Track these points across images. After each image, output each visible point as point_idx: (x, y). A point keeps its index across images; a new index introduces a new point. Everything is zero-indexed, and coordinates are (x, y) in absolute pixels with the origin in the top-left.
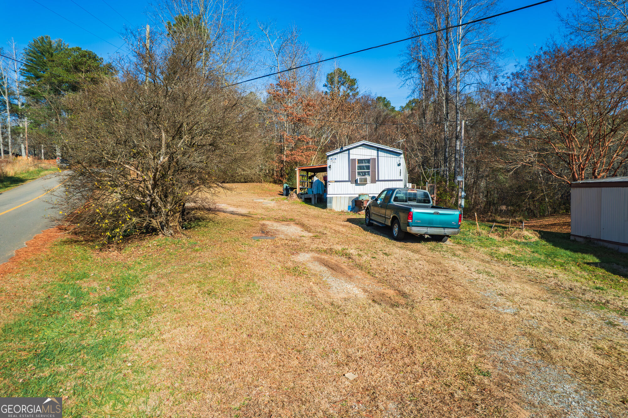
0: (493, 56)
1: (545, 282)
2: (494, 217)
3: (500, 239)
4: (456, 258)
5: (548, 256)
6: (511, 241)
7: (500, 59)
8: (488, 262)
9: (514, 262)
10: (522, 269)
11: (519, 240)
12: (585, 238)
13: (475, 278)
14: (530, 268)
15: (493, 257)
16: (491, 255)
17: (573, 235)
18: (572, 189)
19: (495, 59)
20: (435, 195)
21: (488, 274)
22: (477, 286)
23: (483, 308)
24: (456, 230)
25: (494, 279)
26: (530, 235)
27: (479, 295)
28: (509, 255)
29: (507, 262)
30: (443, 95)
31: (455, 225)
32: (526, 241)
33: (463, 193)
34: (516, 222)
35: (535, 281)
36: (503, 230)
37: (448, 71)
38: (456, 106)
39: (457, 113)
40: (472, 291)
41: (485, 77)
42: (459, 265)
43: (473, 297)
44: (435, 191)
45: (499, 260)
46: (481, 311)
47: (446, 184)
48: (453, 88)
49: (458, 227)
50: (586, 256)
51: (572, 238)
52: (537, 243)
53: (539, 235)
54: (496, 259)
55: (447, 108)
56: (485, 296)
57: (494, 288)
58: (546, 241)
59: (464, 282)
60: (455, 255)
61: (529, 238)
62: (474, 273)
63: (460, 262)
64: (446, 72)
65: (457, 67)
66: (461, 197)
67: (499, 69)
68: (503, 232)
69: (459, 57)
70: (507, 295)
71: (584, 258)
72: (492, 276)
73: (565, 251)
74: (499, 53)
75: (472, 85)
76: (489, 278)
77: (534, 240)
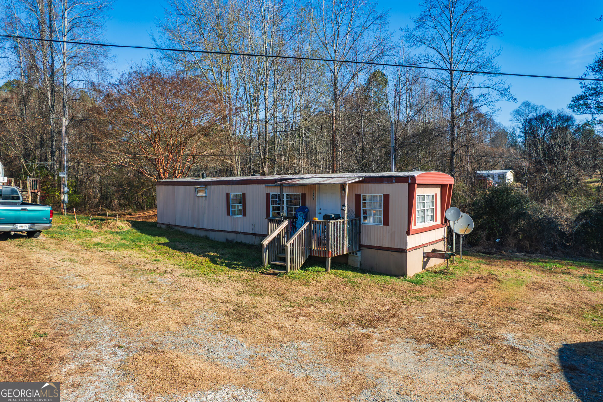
0: (101, 58)
1: (120, 261)
2: (105, 210)
3: (97, 231)
4: (44, 251)
5: (133, 241)
6: (106, 232)
7: (109, 63)
8: (78, 251)
9: (100, 249)
10: (106, 254)
11: (113, 230)
12: (167, 225)
13: (58, 265)
14: (112, 252)
15: (84, 247)
16: (82, 245)
17: (159, 223)
18: (157, 186)
19: (103, 62)
20: (39, 190)
21: (72, 261)
22: (59, 272)
23: (58, 289)
24: (48, 225)
25: (76, 264)
26: (123, 226)
27: (58, 280)
28: (99, 244)
29: (95, 249)
30: (47, 86)
31: (46, 221)
32: (119, 231)
33: (66, 189)
34: (125, 215)
35: (113, 261)
36: (102, 222)
37: (53, 61)
38: (63, 100)
39: (65, 107)
40: (51, 277)
41: (93, 76)
42: (45, 257)
43: (51, 281)
44: (39, 186)
45: (88, 249)
46: (54, 292)
47: (54, 178)
48: (59, 80)
49: (50, 222)
50: (160, 238)
51: (158, 225)
52: (128, 232)
53: (131, 225)
54: (86, 248)
55: (52, 100)
56: (63, 279)
57: (74, 271)
58: (136, 229)
59: (46, 271)
60: (44, 248)
61: (122, 228)
62: (58, 262)
63: (47, 254)
64: (50, 61)
65: (63, 59)
66: (64, 193)
67: (107, 71)
68: (101, 224)
69: (65, 50)
70: (84, 276)
71: (159, 240)
72: (76, 262)
73: (147, 236)
74: (106, 57)
75: (81, 81)
76: (72, 264)
77: (127, 229)
